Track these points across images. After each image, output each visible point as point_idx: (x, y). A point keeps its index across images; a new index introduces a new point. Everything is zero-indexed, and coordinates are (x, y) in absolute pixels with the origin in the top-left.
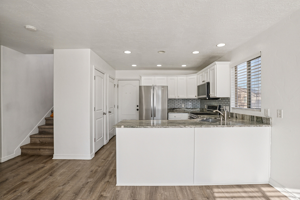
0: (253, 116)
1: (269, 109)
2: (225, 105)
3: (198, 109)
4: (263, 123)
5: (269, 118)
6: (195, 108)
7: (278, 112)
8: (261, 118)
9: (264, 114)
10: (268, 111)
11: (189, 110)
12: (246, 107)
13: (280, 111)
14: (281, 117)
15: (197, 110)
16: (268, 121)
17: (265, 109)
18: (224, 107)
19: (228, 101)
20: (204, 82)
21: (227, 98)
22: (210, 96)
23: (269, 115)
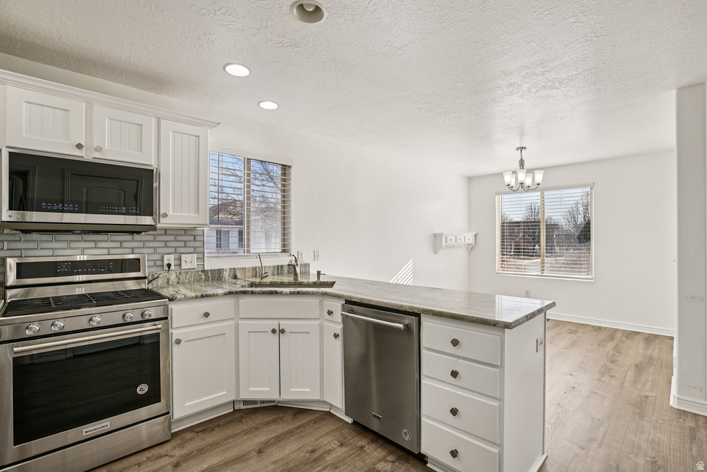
1: (305, 251)
7: (315, 254)
10: (303, 253)
13: (318, 252)
14: (318, 259)
17: (298, 252)
18: (166, 257)
19: (192, 238)
20: (97, 155)
21: (185, 231)
22: (161, 221)
23: (305, 260)
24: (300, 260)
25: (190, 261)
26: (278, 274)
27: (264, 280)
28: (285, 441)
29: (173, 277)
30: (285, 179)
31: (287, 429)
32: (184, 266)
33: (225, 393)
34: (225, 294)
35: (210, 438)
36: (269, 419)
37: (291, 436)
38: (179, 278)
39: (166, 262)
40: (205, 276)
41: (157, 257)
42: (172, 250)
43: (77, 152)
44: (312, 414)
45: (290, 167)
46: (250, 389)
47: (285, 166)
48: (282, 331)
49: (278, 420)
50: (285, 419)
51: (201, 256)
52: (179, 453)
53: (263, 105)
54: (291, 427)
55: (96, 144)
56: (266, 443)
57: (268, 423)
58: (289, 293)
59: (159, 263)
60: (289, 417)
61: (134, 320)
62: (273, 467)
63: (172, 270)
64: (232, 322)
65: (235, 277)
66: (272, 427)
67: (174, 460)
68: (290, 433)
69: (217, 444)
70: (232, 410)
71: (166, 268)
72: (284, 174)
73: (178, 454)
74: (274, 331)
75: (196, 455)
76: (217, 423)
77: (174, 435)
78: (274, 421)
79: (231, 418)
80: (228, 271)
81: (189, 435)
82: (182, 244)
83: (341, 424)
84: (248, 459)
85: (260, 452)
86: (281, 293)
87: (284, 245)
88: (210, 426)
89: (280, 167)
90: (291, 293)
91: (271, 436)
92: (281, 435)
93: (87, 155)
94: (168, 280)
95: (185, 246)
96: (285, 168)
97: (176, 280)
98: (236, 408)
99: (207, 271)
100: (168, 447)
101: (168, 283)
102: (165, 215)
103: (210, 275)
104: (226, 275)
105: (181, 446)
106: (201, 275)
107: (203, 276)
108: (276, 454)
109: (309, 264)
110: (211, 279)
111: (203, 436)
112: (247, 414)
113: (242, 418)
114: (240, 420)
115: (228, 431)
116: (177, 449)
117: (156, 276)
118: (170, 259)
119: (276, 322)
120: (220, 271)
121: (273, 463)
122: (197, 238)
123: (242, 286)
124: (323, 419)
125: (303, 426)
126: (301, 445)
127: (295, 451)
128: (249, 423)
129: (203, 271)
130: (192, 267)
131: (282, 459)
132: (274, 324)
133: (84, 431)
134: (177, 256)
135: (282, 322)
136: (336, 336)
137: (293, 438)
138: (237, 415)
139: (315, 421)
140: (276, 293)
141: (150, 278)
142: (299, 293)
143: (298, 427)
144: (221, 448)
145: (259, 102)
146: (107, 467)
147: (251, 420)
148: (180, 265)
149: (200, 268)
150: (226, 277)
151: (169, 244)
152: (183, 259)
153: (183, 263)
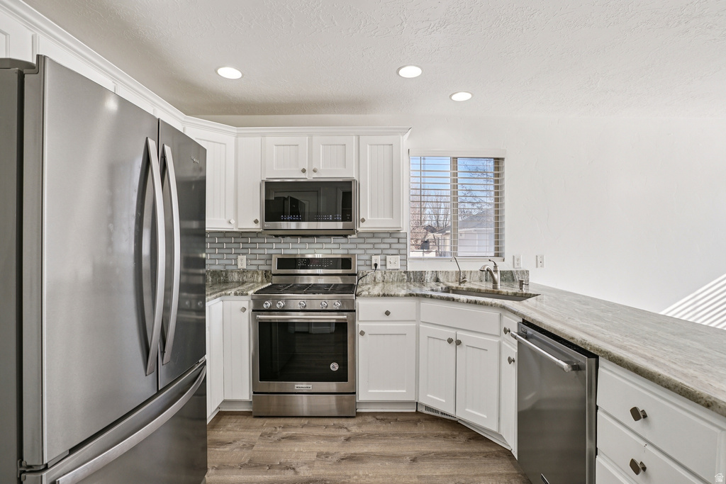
1: (521, 256)
7: (538, 259)
8: (511, 272)
9: (511, 265)
10: (521, 259)
13: (542, 257)
14: (543, 266)
17: (513, 257)
18: (374, 258)
19: (396, 241)
20: (315, 175)
21: (391, 234)
22: (361, 226)
23: (523, 267)
24: (516, 266)
25: (394, 263)
26: (486, 280)
27: (462, 286)
28: (443, 460)
29: (379, 276)
30: (498, 174)
31: (453, 450)
32: (388, 267)
33: (405, 391)
34: (406, 296)
35: (383, 428)
36: (442, 432)
37: (451, 459)
38: (384, 277)
39: (373, 262)
40: (408, 277)
41: (367, 257)
42: (380, 252)
43: (303, 176)
44: (488, 446)
45: (503, 159)
46: (428, 395)
47: (498, 159)
48: (459, 343)
49: (450, 437)
50: (457, 439)
51: (404, 257)
52: (355, 430)
53: (455, 97)
54: (458, 449)
55: (314, 167)
56: (424, 455)
57: (438, 436)
58: (465, 301)
59: (368, 263)
60: (462, 439)
61: (328, 309)
62: (416, 480)
63: (379, 270)
64: (414, 324)
65: (437, 280)
66: (440, 442)
67: (348, 434)
68: (453, 455)
69: (384, 436)
70: (414, 411)
71: (374, 268)
72: (497, 168)
73: (353, 431)
74: (450, 341)
75: (364, 438)
76: (396, 418)
77: (359, 414)
78: (445, 437)
79: (409, 418)
80: (430, 273)
81: (370, 419)
82: (388, 246)
83: (516, 472)
84: (400, 462)
85: (414, 460)
86: (458, 301)
87: (497, 249)
88: (389, 418)
89: (492, 161)
90: (469, 302)
91: (432, 450)
92: (443, 453)
93: (309, 177)
94: (375, 278)
95: (390, 248)
96: (498, 161)
97: (382, 279)
98: (419, 410)
99: (410, 272)
100: (351, 421)
101: (375, 280)
102: (363, 220)
103: (412, 276)
104: (428, 277)
105: (359, 425)
106: (403, 276)
107: (406, 277)
108: (427, 470)
109: (527, 272)
110: (412, 280)
111: (379, 423)
112: (426, 419)
113: (419, 421)
114: (416, 423)
115: (400, 429)
116: (355, 427)
117: (365, 274)
118: (377, 259)
119: (453, 332)
120: (422, 273)
121: (418, 477)
122: (401, 241)
123: (433, 290)
124: (498, 456)
125: (471, 454)
126: (456, 473)
127: (446, 476)
128: (422, 429)
129: (406, 272)
130: (396, 268)
131: (429, 477)
132: (451, 334)
133: (296, 386)
134: (383, 257)
135: (459, 333)
136: (510, 361)
137: (452, 462)
138: (416, 417)
139: (487, 455)
140: (453, 300)
141: (361, 275)
142: (475, 302)
143: (465, 454)
144: (386, 441)
145: (451, 96)
146: (310, 419)
147: (425, 427)
148: (386, 265)
149: (403, 269)
150: (429, 279)
151: (377, 246)
152: (388, 260)
153: (388, 264)
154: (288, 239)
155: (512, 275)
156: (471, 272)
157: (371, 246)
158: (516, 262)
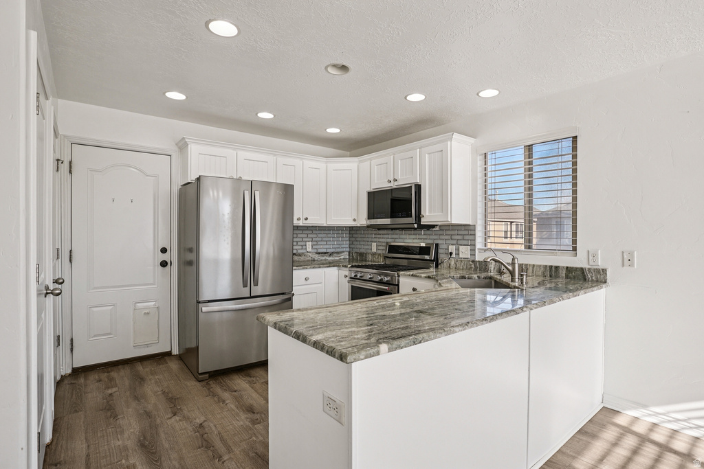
0: (557, 268)
1: (599, 251)
2: (455, 242)
3: (345, 253)
4: (585, 279)
5: (603, 270)
6: (338, 253)
7: (625, 256)
8: (582, 270)
9: (586, 261)
10: (598, 254)
11: (323, 258)
12: (522, 247)
13: (631, 254)
14: (631, 265)
15: (342, 257)
16: (602, 276)
17: (588, 251)
18: (450, 247)
19: (467, 233)
20: (396, 183)
21: (463, 226)
23: (600, 264)
24: (591, 263)
25: (465, 252)
26: (551, 276)
29: (453, 263)
32: (461, 256)
34: (426, 277)
38: (457, 264)
39: (450, 251)
40: (475, 266)
41: (445, 247)
43: (389, 185)
51: (473, 248)
53: (483, 94)
55: (394, 177)
59: (445, 251)
63: (453, 258)
71: (449, 256)
82: (461, 237)
93: (393, 185)
94: (450, 265)
95: (463, 239)
96: (575, 138)
97: (454, 265)
99: (477, 261)
101: (450, 267)
102: (423, 216)
103: (478, 265)
106: (471, 265)
107: (473, 266)
117: (442, 261)
118: (452, 249)
122: (471, 233)
129: (473, 261)
130: (466, 257)
134: (457, 247)
145: (478, 93)
148: (459, 254)
149: (472, 259)
150: (492, 269)
151: (453, 237)
152: (460, 249)
153: (460, 253)
154: (397, 231)
155: (583, 273)
156: (534, 265)
157: (449, 237)
158: (591, 258)
